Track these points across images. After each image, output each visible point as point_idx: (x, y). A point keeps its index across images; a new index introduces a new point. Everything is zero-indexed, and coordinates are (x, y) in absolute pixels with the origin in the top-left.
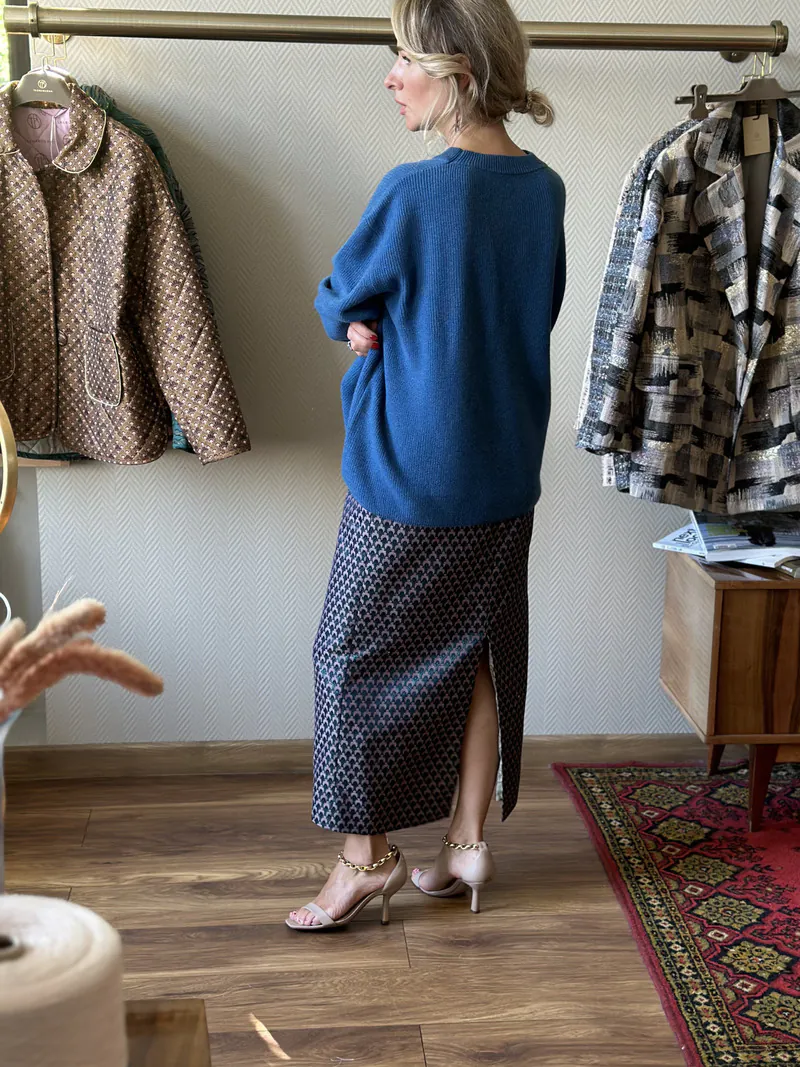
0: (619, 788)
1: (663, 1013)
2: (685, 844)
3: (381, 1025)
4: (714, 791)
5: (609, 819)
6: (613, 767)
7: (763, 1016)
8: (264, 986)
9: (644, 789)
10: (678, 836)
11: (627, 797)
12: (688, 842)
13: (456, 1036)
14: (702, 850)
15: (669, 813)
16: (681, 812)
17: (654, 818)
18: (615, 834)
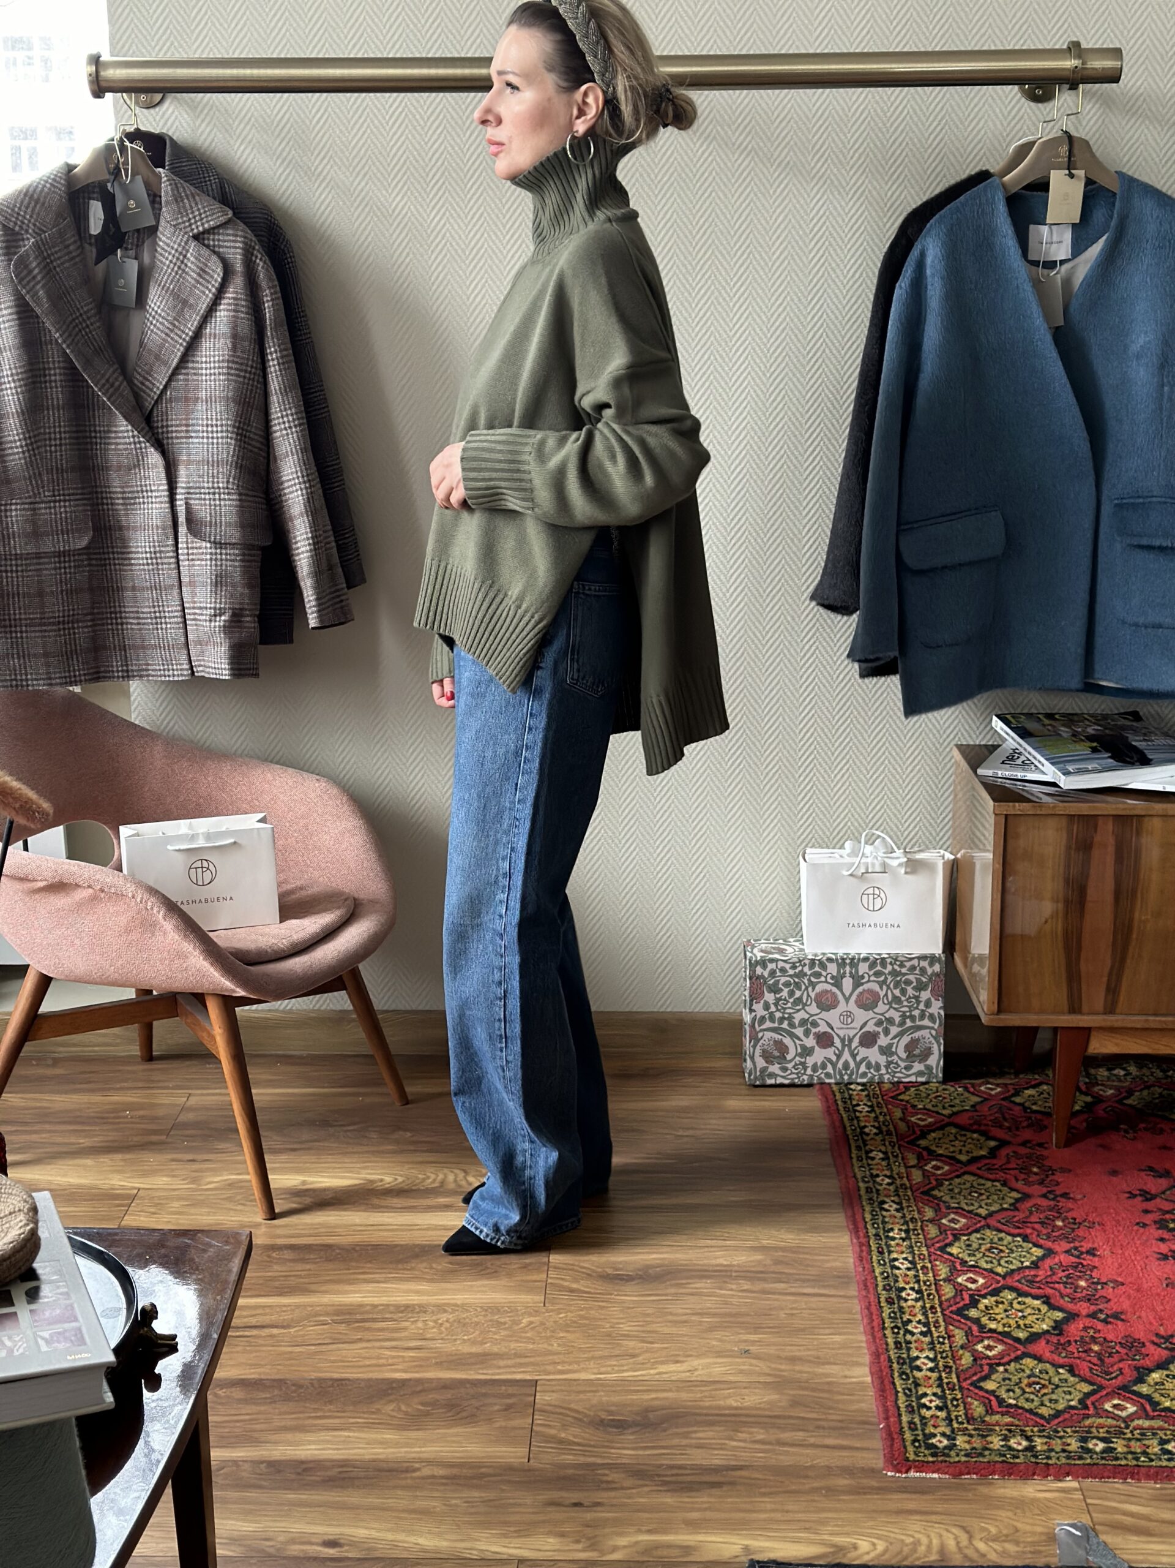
0: (887, 1085)
1: (869, 1379)
2: (959, 1161)
3: (488, 1377)
4: (1017, 1093)
5: (862, 1124)
7: (1004, 1389)
8: (348, 1322)
9: (921, 1088)
10: (952, 1149)
11: (895, 1097)
12: (963, 1158)
13: (582, 1396)
14: (979, 1169)
15: (947, 1120)
16: (963, 1120)
17: (924, 1126)
18: (865, 1145)
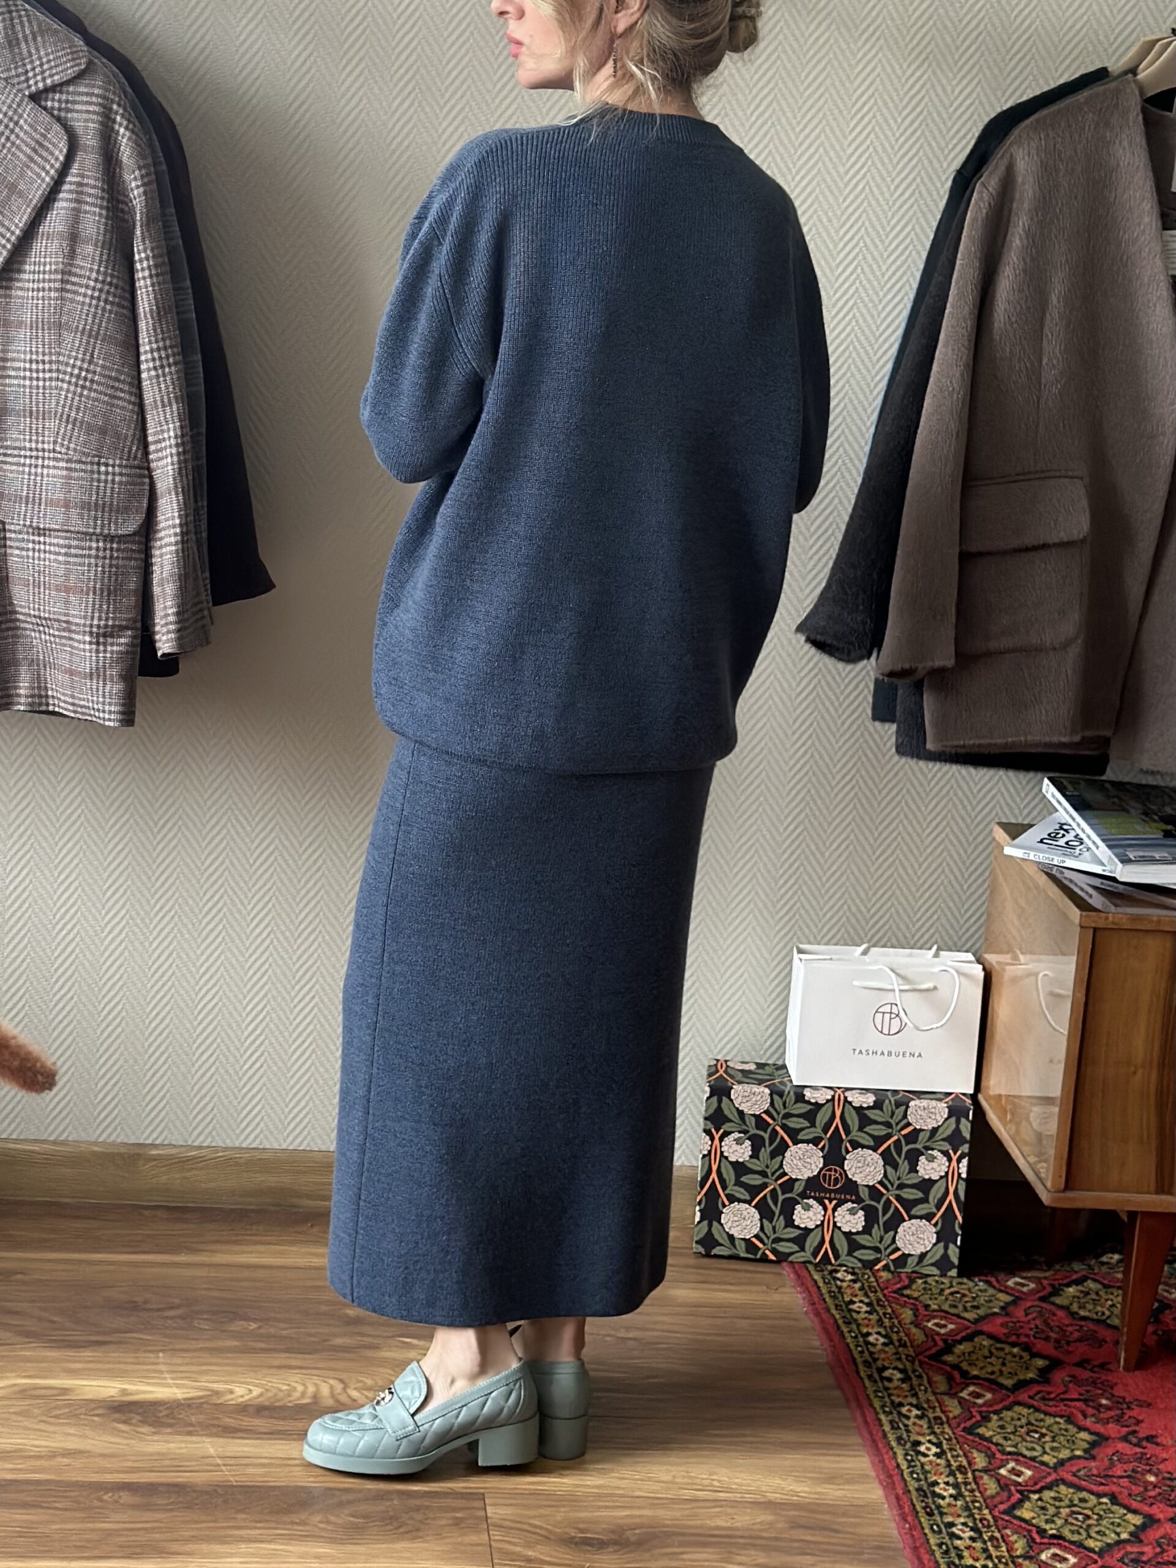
0: (885, 1275)
2: (1002, 1386)
4: (1056, 1291)
5: (865, 1330)
9: (930, 1280)
10: (990, 1369)
11: (898, 1291)
12: (1009, 1383)
14: (1030, 1397)
15: (973, 1327)
16: (995, 1327)
17: (946, 1335)
18: (875, 1360)
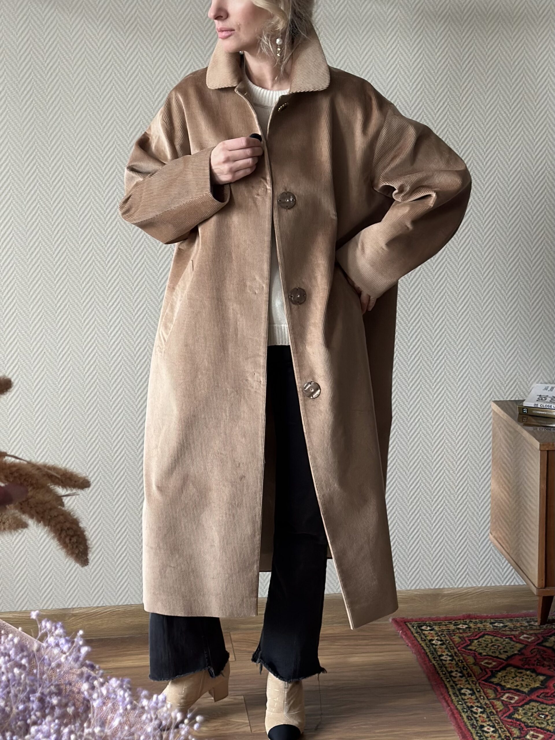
0: (457, 639)
2: (523, 692)
4: (546, 640)
5: (449, 670)
6: (450, 620)
9: (480, 640)
10: (516, 684)
11: (465, 648)
12: (526, 690)
14: (538, 696)
15: (505, 663)
16: (515, 661)
17: (492, 668)
18: (456, 685)
